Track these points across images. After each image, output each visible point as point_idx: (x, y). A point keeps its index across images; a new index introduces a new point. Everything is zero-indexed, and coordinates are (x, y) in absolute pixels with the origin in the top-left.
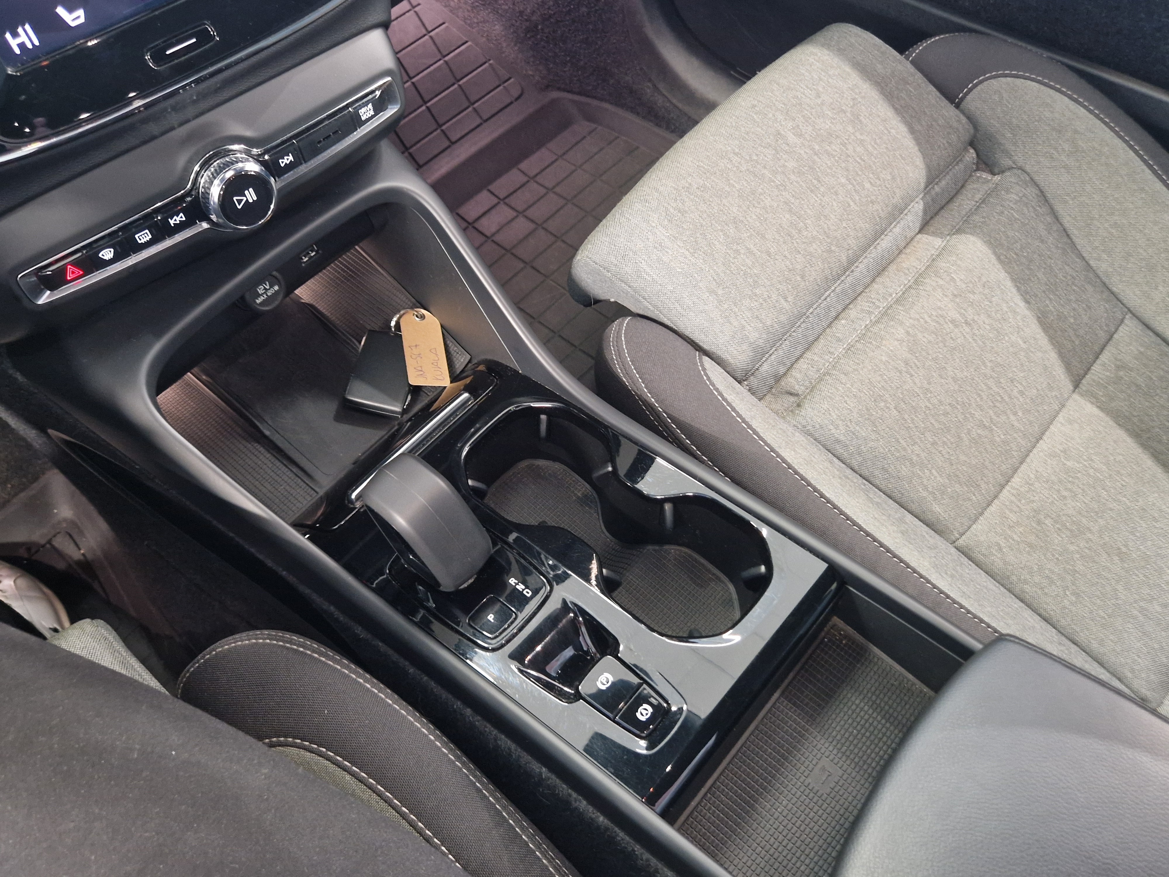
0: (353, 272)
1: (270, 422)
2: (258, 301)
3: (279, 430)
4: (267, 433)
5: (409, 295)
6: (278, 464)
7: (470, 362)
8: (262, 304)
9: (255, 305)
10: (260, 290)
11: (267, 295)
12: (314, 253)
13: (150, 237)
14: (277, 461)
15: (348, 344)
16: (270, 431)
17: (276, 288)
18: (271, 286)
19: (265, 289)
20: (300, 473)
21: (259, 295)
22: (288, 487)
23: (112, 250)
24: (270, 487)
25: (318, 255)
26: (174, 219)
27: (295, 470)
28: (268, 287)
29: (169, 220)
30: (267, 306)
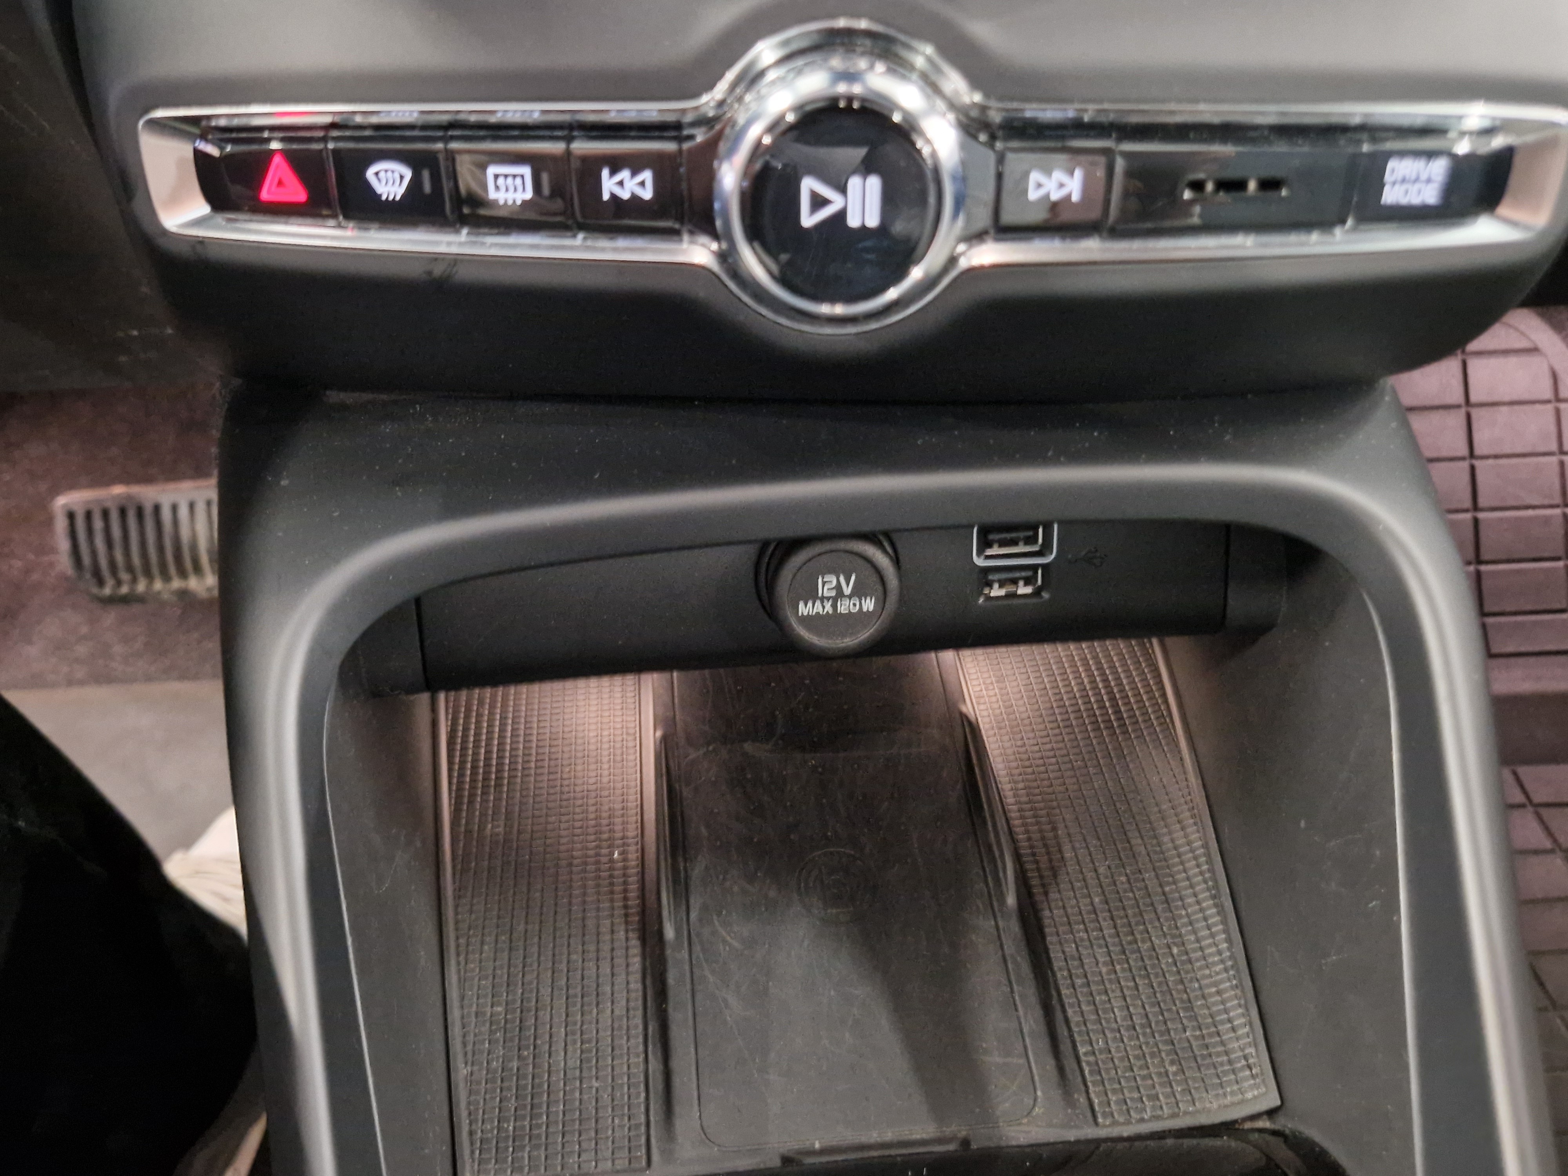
0: (1120, 718)
1: (693, 915)
2: (804, 609)
3: (697, 948)
4: (669, 933)
5: (1214, 845)
6: (638, 1020)
7: (1271, 1113)
8: (808, 621)
9: (789, 613)
10: (827, 585)
11: (834, 606)
12: (1028, 590)
13: (529, 195)
14: (640, 1013)
15: (993, 860)
16: (678, 931)
17: (869, 605)
18: (859, 592)
19: (839, 587)
20: (657, 1083)
21: (812, 595)
22: (606, 1097)
23: (408, 174)
24: (574, 1062)
25: (1034, 600)
26: (618, 178)
27: (655, 1065)
28: (847, 591)
29: (605, 173)
30: (819, 634)
